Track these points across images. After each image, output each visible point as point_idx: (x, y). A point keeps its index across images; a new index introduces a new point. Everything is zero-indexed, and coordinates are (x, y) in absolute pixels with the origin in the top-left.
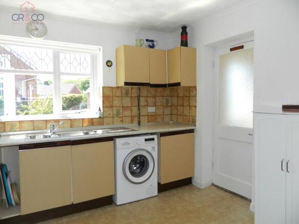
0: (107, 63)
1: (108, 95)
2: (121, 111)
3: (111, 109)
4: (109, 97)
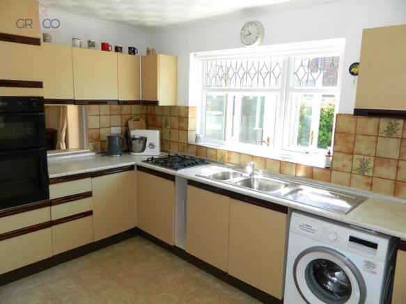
0: (350, 70)
1: (345, 130)
2: (371, 165)
3: (349, 157)
4: (347, 134)
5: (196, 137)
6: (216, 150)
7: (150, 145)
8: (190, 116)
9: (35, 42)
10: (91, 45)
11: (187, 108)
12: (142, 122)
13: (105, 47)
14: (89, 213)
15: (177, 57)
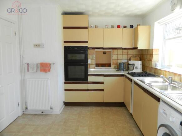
5: (156, 64)
6: (161, 70)
7: (136, 67)
8: (153, 54)
9: (86, 28)
10: (113, 27)
11: (152, 50)
12: (138, 58)
13: (119, 27)
14: (102, 90)
15: (150, 26)
